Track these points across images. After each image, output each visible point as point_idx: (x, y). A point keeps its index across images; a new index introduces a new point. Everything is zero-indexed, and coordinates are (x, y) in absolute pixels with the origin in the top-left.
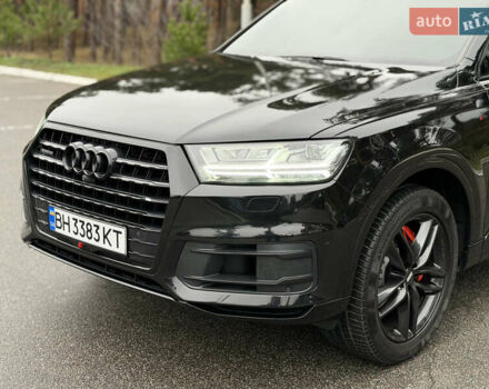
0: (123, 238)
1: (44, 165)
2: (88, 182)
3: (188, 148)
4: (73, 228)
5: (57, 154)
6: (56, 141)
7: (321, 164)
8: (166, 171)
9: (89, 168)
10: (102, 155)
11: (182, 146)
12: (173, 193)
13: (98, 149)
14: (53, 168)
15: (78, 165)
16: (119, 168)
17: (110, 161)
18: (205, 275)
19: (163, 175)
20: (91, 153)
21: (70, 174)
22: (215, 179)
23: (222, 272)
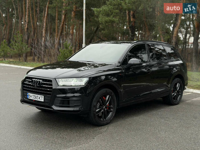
0: (43, 98)
1: (26, 84)
2: (36, 87)
3: (56, 79)
4: (32, 97)
5: (29, 82)
6: (29, 79)
7: (83, 82)
8: (52, 84)
9: (36, 84)
10: (39, 81)
11: (55, 79)
12: (53, 88)
13: (38, 80)
14: (28, 85)
15: (34, 84)
16: (42, 84)
17: (41, 83)
18: (59, 104)
19: (51, 85)
20: (37, 81)
21: (32, 86)
22: (62, 85)
23: (63, 104)
